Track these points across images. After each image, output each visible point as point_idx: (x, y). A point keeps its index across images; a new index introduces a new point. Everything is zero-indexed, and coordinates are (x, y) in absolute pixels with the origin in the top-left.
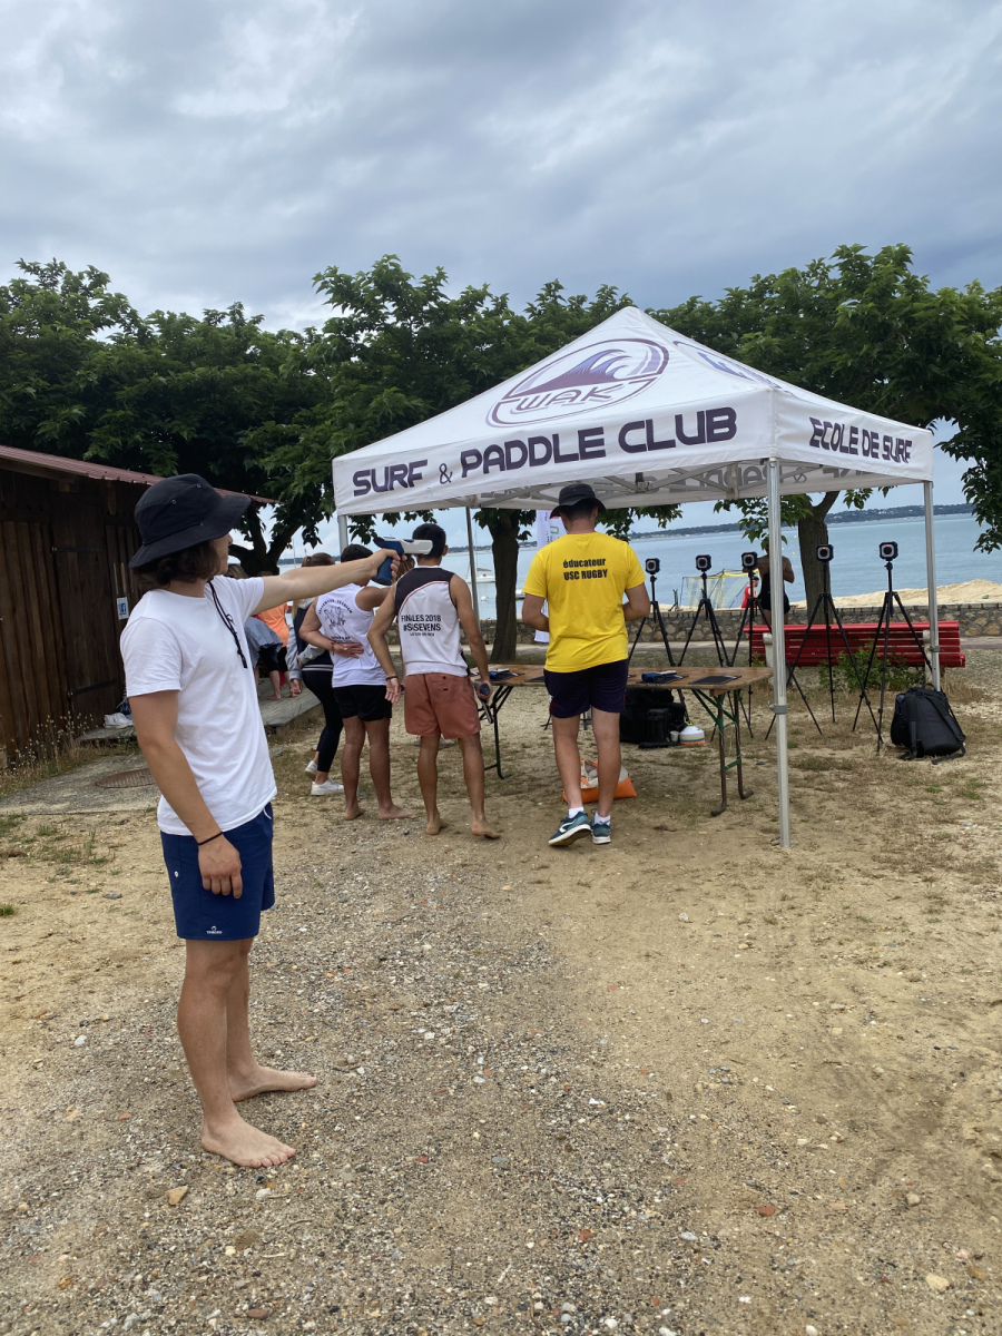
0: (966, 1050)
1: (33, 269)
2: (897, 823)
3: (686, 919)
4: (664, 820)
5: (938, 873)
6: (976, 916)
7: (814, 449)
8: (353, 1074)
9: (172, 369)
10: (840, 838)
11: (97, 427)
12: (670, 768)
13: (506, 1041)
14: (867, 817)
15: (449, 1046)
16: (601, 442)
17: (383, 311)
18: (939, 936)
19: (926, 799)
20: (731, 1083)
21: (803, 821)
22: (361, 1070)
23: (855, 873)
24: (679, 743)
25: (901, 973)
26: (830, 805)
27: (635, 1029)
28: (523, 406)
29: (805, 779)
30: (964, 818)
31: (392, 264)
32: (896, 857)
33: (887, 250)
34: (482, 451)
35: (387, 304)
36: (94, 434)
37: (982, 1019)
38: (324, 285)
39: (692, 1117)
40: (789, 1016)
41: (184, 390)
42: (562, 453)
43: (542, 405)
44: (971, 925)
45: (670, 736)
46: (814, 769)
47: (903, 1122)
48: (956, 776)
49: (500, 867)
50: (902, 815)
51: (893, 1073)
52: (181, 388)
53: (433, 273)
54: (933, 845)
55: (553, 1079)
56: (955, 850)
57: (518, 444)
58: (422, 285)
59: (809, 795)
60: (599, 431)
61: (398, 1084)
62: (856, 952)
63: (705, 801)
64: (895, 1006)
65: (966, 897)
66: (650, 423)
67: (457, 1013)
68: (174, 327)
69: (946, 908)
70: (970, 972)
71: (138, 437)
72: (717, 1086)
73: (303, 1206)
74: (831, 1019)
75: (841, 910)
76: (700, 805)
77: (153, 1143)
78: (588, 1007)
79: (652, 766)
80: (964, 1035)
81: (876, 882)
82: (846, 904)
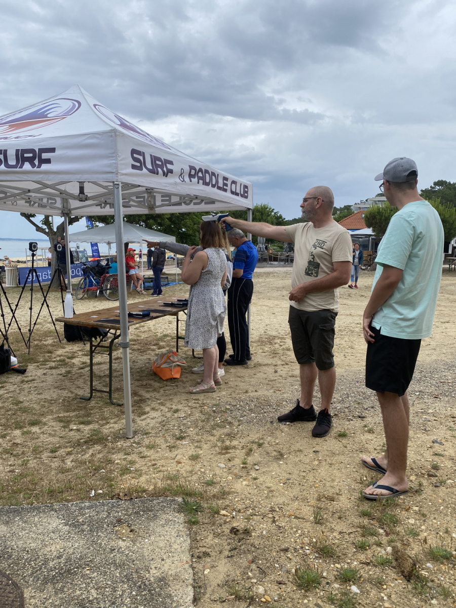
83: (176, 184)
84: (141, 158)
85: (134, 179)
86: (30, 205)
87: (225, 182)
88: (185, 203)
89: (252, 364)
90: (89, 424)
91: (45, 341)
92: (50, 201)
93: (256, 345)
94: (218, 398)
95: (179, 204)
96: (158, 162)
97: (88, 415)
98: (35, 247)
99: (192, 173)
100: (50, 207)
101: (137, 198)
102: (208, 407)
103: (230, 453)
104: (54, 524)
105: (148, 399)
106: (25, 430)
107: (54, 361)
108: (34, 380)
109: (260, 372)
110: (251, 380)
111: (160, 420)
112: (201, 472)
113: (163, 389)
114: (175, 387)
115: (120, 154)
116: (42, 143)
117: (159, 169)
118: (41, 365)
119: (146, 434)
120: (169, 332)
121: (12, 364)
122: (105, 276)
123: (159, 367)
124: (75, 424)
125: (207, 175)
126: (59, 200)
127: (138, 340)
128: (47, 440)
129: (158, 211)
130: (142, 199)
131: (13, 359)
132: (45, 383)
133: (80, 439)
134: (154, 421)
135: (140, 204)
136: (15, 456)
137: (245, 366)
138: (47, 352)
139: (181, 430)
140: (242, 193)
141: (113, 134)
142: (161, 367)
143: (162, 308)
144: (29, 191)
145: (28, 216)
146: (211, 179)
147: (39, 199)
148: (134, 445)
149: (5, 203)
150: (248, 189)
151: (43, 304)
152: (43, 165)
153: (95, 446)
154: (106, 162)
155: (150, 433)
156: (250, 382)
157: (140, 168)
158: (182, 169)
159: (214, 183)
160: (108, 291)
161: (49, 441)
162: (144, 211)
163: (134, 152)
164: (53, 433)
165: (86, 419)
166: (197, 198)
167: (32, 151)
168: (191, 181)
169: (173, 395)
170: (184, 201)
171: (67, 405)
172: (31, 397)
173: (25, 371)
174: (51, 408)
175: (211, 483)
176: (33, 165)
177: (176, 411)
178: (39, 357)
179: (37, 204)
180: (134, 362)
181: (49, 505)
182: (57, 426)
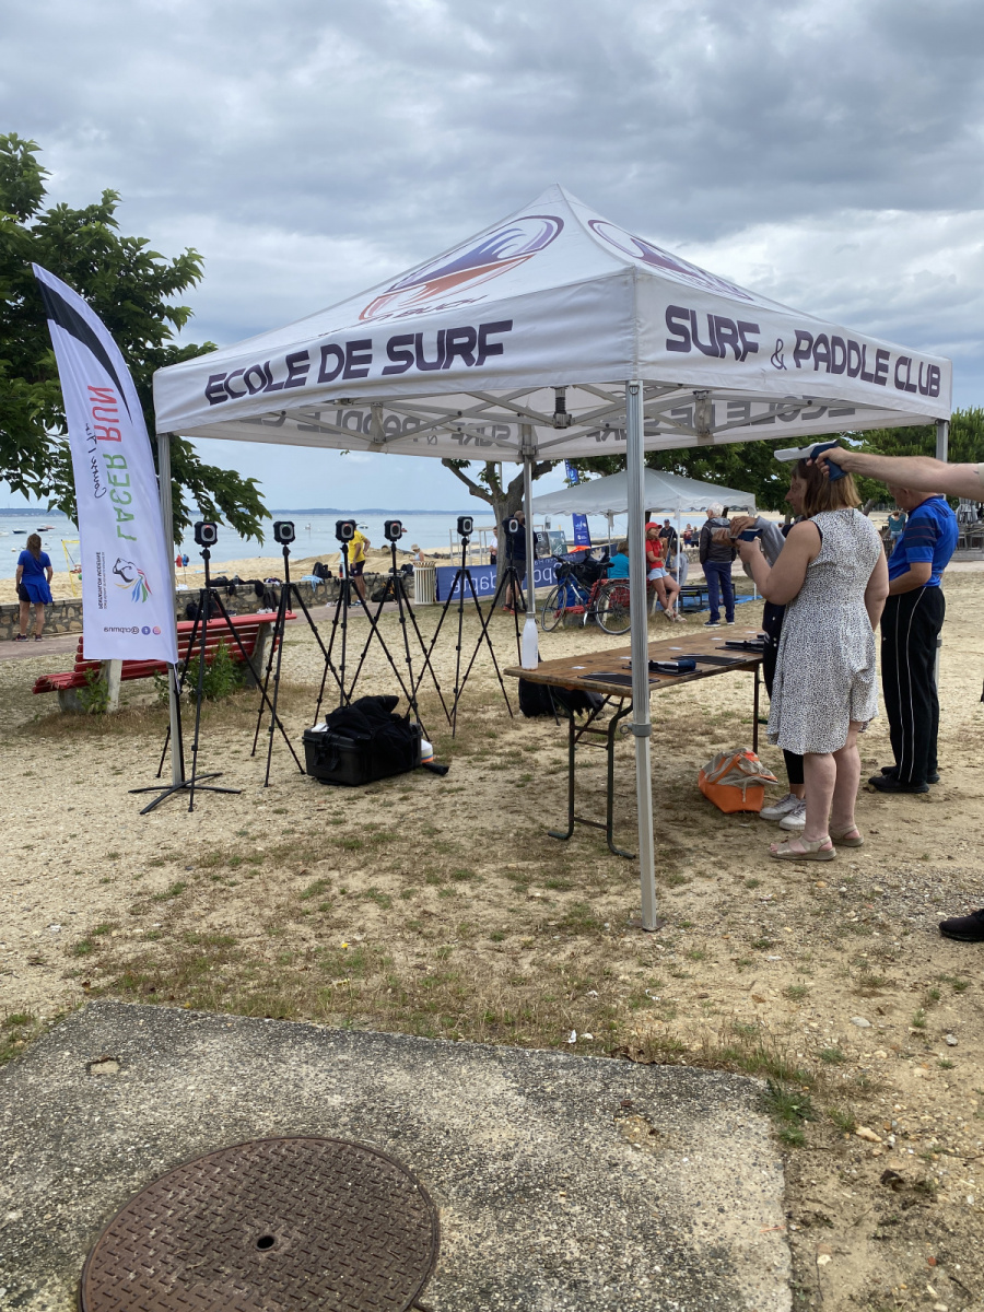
83: (764, 375)
84: (687, 324)
85: (672, 371)
86: (460, 443)
87: (881, 361)
88: (781, 416)
89: (942, 793)
90: (567, 890)
91: (484, 712)
92: (498, 433)
93: (951, 747)
94: (853, 866)
95: (769, 420)
96: (724, 330)
97: (565, 871)
98: (468, 525)
99: (801, 348)
100: (498, 445)
101: (674, 412)
102: (829, 883)
103: (881, 995)
104: (498, 1088)
105: (689, 850)
106: (445, 887)
107: (500, 755)
108: (462, 789)
109: (961, 813)
110: (937, 830)
111: (715, 899)
112: (812, 1030)
113: (723, 832)
114: (750, 831)
115: (642, 321)
116: (487, 314)
117: (728, 346)
118: (476, 760)
119: (686, 926)
120: (734, 707)
121: (424, 755)
122: (600, 584)
123: (713, 783)
124: (539, 887)
125: (838, 350)
126: (514, 429)
127: (666, 720)
128: (485, 912)
129: (719, 438)
130: (685, 416)
131: (426, 746)
132: (481, 798)
133: (549, 920)
134: (703, 901)
135: (679, 427)
136: (425, 937)
137: (923, 796)
138: (486, 735)
139: (764, 927)
140: (924, 385)
141: (629, 278)
142: (719, 783)
143: (721, 654)
144: (460, 414)
145: (456, 466)
146: (847, 358)
147: (478, 430)
148: (659, 946)
149: (416, 440)
150: (938, 373)
151: (480, 640)
152: (487, 358)
153: (579, 937)
154: (613, 340)
155: (694, 926)
156: (935, 835)
157: (685, 347)
158: (779, 340)
159: (854, 365)
160: (605, 615)
161: (489, 915)
162: (689, 441)
163: (672, 312)
164: (496, 899)
165: (559, 878)
166: (810, 403)
167: (468, 331)
168: (799, 366)
169: (744, 848)
170: (780, 412)
171: (525, 844)
172: (456, 822)
173: (446, 769)
174: (493, 849)
175: (834, 1058)
176: (469, 360)
177: (753, 884)
178: (472, 745)
179: (473, 440)
180: (658, 767)
181: (489, 1047)
182: (505, 887)
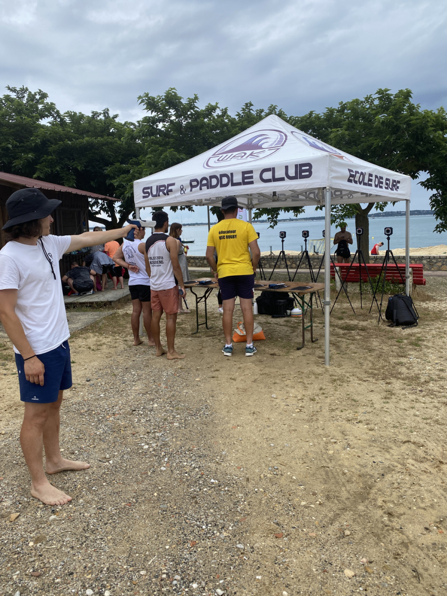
0: (387, 463)
1: (14, 90)
2: (379, 356)
3: (275, 397)
4: (276, 351)
5: (393, 380)
6: (406, 401)
7: (349, 184)
8: (107, 463)
9: (74, 138)
10: (353, 362)
11: (40, 163)
12: (284, 327)
13: (180, 451)
14: (367, 353)
15: (153, 452)
16: (251, 177)
17: (170, 114)
18: (387, 410)
19: (395, 345)
20: (277, 475)
21: (338, 354)
22: (111, 462)
23: (356, 379)
24: (290, 315)
25: (366, 426)
26: (352, 347)
27: (240, 447)
28: (220, 159)
29: (343, 334)
30: (411, 355)
31: (173, 92)
32: (376, 372)
33: (401, 91)
34: (199, 180)
35: (171, 110)
36: (38, 167)
37: (398, 449)
38: (142, 101)
39: (256, 490)
40: (311, 444)
41: (79, 147)
42: (234, 182)
43: (229, 159)
44: (402, 405)
45: (286, 312)
46: (348, 330)
47: (351, 496)
48: (411, 335)
49: (197, 370)
50: (383, 352)
51: (351, 473)
52: (78, 147)
53: (193, 97)
54: (394, 367)
55: (197, 469)
56: (403, 370)
57: (215, 177)
58: (187, 102)
59: (343, 342)
60: (251, 172)
61: (126, 469)
62: (348, 415)
63: (295, 343)
64: (360, 442)
65: (403, 392)
66: (274, 169)
67: (161, 437)
68: (76, 118)
69: (393, 396)
70: (397, 427)
71: (58, 168)
72: (271, 475)
73: (69, 524)
74: (330, 447)
75: (345, 395)
76: (293, 344)
77: (10, 492)
78: (221, 436)
79: (276, 326)
80: (388, 456)
81: (364, 383)
82: (348, 393)
84: (149, 191)
87: (246, 175)
96: (161, 188)
163: (144, 189)
